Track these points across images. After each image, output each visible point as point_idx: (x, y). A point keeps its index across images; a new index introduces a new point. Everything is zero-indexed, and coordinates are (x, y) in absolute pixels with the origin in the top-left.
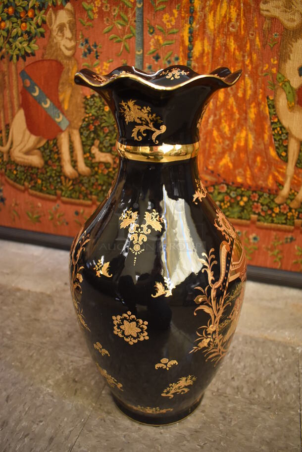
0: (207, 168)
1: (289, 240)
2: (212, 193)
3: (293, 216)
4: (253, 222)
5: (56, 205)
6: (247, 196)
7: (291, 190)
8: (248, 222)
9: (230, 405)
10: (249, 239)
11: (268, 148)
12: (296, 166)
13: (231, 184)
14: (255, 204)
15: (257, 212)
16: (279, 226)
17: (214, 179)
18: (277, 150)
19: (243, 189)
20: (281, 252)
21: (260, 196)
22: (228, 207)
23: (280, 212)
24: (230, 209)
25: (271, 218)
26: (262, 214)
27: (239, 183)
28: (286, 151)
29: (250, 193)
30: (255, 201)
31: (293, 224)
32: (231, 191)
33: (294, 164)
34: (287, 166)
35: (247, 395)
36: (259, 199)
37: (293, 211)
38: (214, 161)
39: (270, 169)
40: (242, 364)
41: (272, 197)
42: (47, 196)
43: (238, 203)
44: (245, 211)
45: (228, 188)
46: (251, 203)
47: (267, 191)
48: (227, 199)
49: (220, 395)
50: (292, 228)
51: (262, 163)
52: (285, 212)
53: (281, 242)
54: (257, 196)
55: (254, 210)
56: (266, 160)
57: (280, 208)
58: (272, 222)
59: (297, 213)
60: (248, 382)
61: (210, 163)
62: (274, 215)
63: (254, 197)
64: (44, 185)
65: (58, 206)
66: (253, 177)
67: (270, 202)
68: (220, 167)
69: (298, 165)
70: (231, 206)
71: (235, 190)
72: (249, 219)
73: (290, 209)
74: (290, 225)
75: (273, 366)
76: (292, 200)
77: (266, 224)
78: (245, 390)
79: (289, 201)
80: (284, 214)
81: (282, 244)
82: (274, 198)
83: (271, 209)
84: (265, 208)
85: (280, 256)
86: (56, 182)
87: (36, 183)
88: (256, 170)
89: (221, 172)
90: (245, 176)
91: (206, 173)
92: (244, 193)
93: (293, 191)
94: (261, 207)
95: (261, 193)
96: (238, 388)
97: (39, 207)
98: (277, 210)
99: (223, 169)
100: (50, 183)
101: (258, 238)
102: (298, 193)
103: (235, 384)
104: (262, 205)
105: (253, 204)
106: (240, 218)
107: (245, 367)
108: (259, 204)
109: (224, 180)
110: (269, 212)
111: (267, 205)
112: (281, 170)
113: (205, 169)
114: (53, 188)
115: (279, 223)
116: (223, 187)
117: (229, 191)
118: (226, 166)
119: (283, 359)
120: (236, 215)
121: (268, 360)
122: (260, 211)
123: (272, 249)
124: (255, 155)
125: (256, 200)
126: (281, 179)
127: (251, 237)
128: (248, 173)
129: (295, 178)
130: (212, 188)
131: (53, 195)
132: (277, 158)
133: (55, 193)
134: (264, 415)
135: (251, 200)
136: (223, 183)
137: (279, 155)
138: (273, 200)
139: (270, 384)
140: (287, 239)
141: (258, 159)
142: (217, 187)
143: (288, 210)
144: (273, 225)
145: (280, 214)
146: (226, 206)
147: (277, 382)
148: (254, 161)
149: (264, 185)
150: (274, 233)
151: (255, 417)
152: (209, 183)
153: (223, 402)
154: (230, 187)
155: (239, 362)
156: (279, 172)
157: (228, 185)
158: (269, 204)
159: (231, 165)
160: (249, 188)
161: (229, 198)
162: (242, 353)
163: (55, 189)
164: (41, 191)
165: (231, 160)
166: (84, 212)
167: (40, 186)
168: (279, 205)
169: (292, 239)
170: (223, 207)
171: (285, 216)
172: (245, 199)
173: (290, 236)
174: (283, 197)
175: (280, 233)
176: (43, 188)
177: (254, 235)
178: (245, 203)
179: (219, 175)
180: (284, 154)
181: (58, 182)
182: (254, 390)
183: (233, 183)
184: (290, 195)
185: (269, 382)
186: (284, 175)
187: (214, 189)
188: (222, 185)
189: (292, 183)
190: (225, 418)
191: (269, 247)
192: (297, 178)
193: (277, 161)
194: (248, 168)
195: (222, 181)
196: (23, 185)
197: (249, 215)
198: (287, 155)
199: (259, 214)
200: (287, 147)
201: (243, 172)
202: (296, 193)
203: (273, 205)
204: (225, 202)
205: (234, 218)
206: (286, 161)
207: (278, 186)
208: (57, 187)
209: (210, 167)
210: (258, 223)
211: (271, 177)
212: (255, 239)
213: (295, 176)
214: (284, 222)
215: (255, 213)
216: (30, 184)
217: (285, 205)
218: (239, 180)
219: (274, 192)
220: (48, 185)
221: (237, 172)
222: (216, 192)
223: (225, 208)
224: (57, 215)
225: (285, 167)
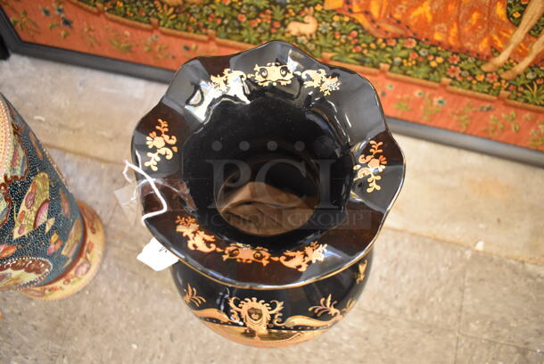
0: (391, 16)
1: (485, 109)
2: (392, 47)
3: (501, 87)
4: (444, 86)
5: (154, 36)
6: (443, 58)
7: (509, 59)
8: (437, 85)
9: (392, 330)
10: (432, 102)
11: (496, 4)
12: (529, 33)
13: (423, 40)
14: (453, 67)
15: (452, 76)
16: (478, 94)
17: (399, 31)
18: (509, 8)
19: (439, 48)
20: (471, 118)
21: (462, 60)
22: (413, 65)
23: (484, 80)
24: (415, 68)
25: (468, 85)
26: (459, 79)
27: (436, 41)
28: (522, 13)
29: (449, 54)
30: (453, 64)
31: (498, 95)
32: (421, 48)
33: (527, 30)
34: (515, 31)
35: (410, 318)
36: (459, 62)
37: (503, 82)
38: (405, 8)
39: (488, 31)
40: (407, 277)
41: (479, 63)
42: (137, 23)
43: (428, 63)
44: (436, 73)
45: (418, 44)
46: (447, 65)
47: (475, 55)
48: (413, 56)
49: (382, 319)
50: (495, 98)
51: (480, 21)
52: (491, 81)
53: (474, 109)
54: (458, 59)
55: (448, 73)
56: (486, 19)
57: (486, 76)
58: (470, 88)
59: (507, 84)
60: (411, 300)
61: (397, 10)
62: (474, 82)
63: (454, 59)
64: (128, 9)
65: (157, 37)
66: (459, 37)
67: (474, 68)
68: (411, 17)
69: (532, 32)
70: (417, 65)
71: (428, 48)
72: (439, 82)
73: (500, 80)
74: (493, 95)
75: (438, 279)
76: (505, 70)
77: (460, 90)
78: (408, 311)
79: (501, 71)
80: (488, 83)
81: (475, 112)
82: (482, 64)
83: (474, 76)
84: (465, 73)
85: (467, 122)
86: (146, 7)
87: (115, 5)
88: (466, 29)
89: (412, 24)
90: (448, 34)
91: (389, 22)
92: (439, 53)
93: (512, 61)
94: (460, 71)
95: (463, 56)
96: (401, 309)
97: (126, 36)
98: (481, 78)
99: (415, 21)
100: (138, 7)
101: (445, 102)
102: (517, 63)
103: (398, 303)
104: (462, 69)
105: (449, 67)
106: (427, 79)
107: (409, 281)
108: (458, 68)
109: (414, 34)
110: (469, 79)
111: (469, 71)
112: (505, 35)
113: (388, 16)
114: (144, 14)
115: (478, 91)
116: (411, 43)
117: (418, 48)
118: (421, 18)
119: (450, 268)
120: (421, 76)
121: (434, 271)
122: (457, 75)
123: (459, 115)
124: (472, 10)
125: (456, 62)
126: (500, 44)
127: (436, 100)
128: (454, 31)
129: (521, 47)
130: (394, 42)
131: (146, 23)
132: (505, 19)
133: (149, 20)
134: (424, 340)
135: (448, 62)
136: (412, 38)
137: (509, 15)
138: (479, 67)
139: (432, 303)
140: (483, 108)
141: (475, 16)
142: (401, 41)
143: (496, 80)
144: (469, 92)
145: (484, 82)
146: (410, 64)
147: (440, 300)
148: (468, 17)
149: (472, 48)
150: (468, 100)
151: (416, 343)
152: (390, 35)
153: (386, 326)
154: (421, 43)
155: (403, 274)
156: (500, 36)
157: (418, 41)
158: (472, 70)
159: (430, 18)
160: (449, 48)
161: (417, 56)
162: (407, 261)
163: (147, 15)
164: (125, 16)
165: (431, 11)
166: (197, 48)
167: (122, 9)
168: (486, 74)
169: (488, 109)
170: (406, 65)
171: (490, 86)
172: (440, 60)
173: (488, 105)
174: (495, 66)
175: (476, 102)
176: (128, 13)
177: (440, 98)
178: (439, 64)
179: (408, 27)
180: (517, 15)
181: (151, 8)
182: (417, 311)
183: (427, 39)
184: (505, 64)
185: (432, 299)
186: (506, 42)
187: (397, 42)
188: (410, 39)
189: (514, 52)
190: (387, 346)
191: (457, 112)
192: (523, 47)
193: (503, 22)
194: (455, 25)
195: (411, 35)
196: (95, 6)
197: (440, 77)
198: (521, 18)
199: (454, 79)
200: (525, 6)
201: (446, 29)
202: (515, 64)
203: (477, 72)
204: (410, 59)
205: (418, 78)
206: (516, 24)
207: (492, 52)
208: (150, 14)
209: (397, 16)
210: (450, 88)
211: (486, 40)
212: (440, 102)
213: (522, 45)
214: (486, 90)
215: (448, 77)
216: (104, 6)
217: (494, 74)
218: (438, 37)
219: (485, 58)
220: (135, 9)
221: (436, 27)
222: (399, 47)
223: (408, 66)
224: (157, 48)
225: (511, 32)
